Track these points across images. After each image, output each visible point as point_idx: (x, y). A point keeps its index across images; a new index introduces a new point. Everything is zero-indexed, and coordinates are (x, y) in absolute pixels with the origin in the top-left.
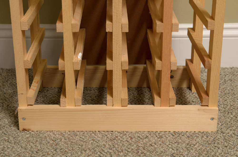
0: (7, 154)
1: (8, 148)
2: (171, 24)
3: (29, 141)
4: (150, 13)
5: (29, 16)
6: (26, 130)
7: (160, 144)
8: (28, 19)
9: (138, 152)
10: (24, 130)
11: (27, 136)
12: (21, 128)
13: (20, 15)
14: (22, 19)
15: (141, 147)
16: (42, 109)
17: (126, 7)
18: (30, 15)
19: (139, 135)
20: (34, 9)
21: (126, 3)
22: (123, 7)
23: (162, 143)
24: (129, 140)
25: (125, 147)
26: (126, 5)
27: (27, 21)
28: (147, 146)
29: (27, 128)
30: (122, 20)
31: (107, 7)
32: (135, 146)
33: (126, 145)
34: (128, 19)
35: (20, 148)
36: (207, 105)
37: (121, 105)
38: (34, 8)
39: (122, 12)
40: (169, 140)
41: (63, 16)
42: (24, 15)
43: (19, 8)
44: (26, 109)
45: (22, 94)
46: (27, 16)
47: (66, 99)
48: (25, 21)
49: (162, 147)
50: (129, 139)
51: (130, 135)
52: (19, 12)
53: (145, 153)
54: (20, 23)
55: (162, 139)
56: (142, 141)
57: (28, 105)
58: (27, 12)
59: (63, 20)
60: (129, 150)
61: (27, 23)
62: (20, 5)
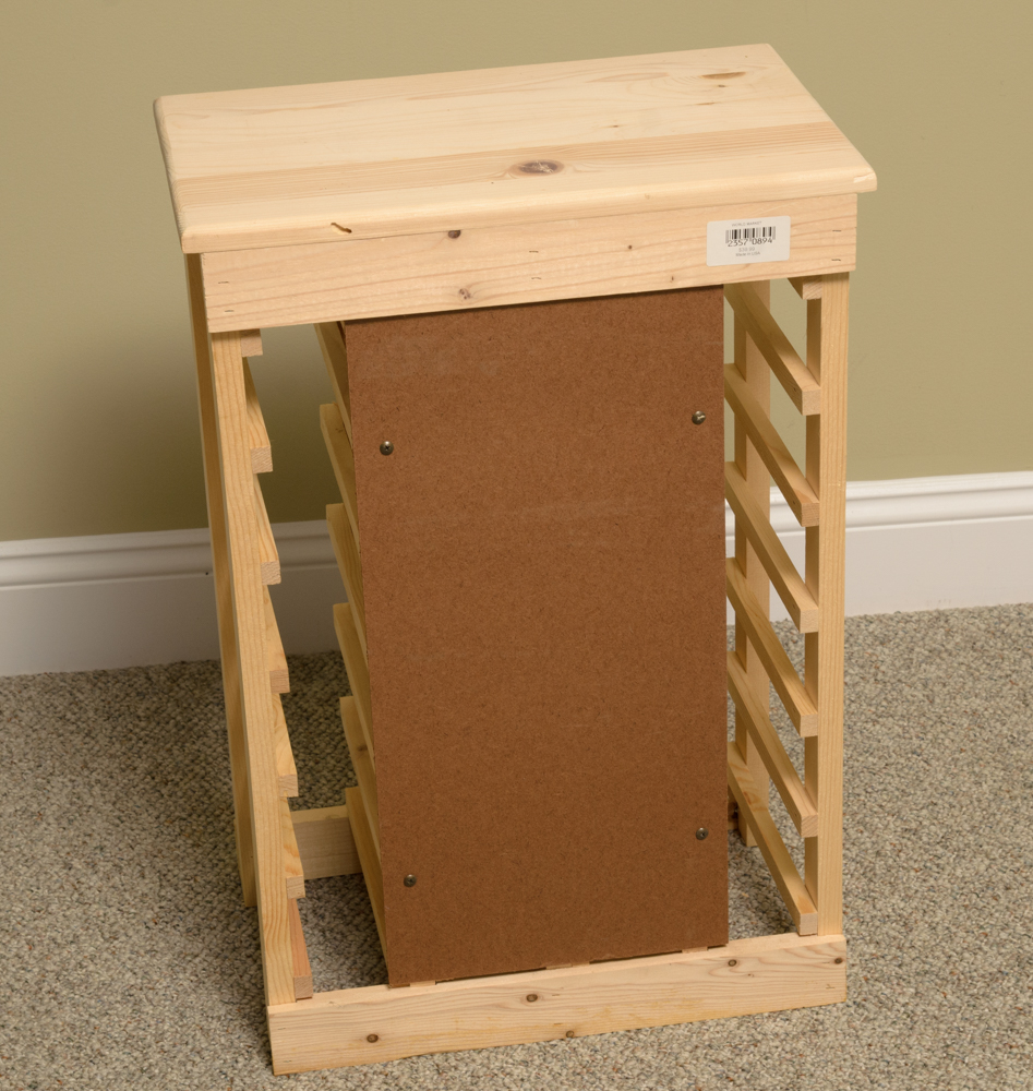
7: (106, 960)
9: (41, 989)
15: (52, 972)
19: (54, 934)
23: (111, 957)
24: (23, 953)
25: (8, 977)
28: (67, 970)
32: (36, 970)
33: (14, 969)
40: (132, 945)
49: (109, 969)
50: (26, 948)
51: (29, 937)
53: (57, 990)
55: (116, 942)
56: (59, 954)
60: (17, 986)
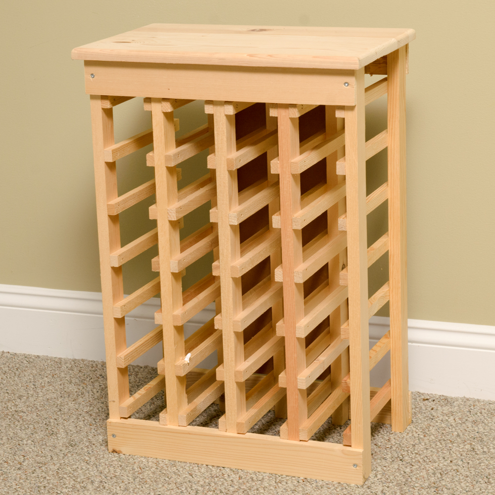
0: (76, 476)
1: (82, 469)
3: (112, 465)
6: (116, 452)
10: (114, 451)
11: (114, 459)
12: (111, 448)
16: (135, 425)
29: (117, 449)
35: (95, 471)
36: (350, 445)
37: (236, 432)
44: (116, 423)
45: (114, 401)
47: (166, 415)
57: (121, 418)
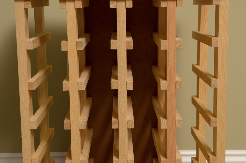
2: (175, 160)
4: (155, 145)
5: (40, 153)
8: (38, 157)
13: (32, 153)
14: (33, 157)
17: (132, 140)
18: (41, 151)
20: (45, 145)
21: (131, 136)
22: (128, 140)
26: (132, 138)
27: (38, 159)
30: (128, 156)
31: (114, 140)
34: (134, 154)
38: (45, 143)
39: (128, 146)
41: (72, 153)
42: (35, 152)
43: (30, 147)
46: (38, 153)
48: (36, 159)
52: (31, 151)
54: (31, 160)
58: (38, 148)
59: (72, 157)
61: (38, 160)
62: (31, 143)
